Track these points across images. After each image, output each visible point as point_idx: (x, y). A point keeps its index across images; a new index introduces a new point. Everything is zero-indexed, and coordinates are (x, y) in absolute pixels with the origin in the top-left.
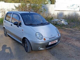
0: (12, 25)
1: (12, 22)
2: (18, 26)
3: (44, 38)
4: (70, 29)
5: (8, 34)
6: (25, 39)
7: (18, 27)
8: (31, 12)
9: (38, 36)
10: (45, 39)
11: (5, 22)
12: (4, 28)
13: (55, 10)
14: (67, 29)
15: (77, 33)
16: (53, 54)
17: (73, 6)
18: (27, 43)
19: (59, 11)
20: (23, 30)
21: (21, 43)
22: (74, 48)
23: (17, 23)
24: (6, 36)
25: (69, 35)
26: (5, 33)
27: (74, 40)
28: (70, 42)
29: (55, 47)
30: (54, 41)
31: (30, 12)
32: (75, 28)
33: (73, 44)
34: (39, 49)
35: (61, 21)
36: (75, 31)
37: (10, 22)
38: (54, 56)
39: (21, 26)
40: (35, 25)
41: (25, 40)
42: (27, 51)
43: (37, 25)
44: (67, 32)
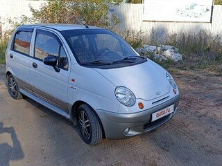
0: (35, 66)
1: (34, 58)
2: (57, 68)
3: (138, 101)
4: (191, 73)
5: (21, 90)
6: (83, 106)
7: (58, 71)
8: (90, 27)
9: (119, 95)
10: (141, 105)
11: (12, 57)
12: (9, 73)
13: (144, 21)
14: (182, 72)
15: (214, 85)
16: (165, 147)
17: (192, 7)
18: (91, 116)
19: (155, 21)
20: (73, 80)
21: (68, 117)
22: (218, 128)
23: (54, 60)
24: (15, 98)
25: (194, 89)
26: (13, 88)
27: (212, 104)
28: (203, 110)
29: (166, 127)
30: (165, 110)
31: (87, 27)
32: (205, 70)
33: (210, 115)
34: (127, 133)
35: (165, 50)
36: (205, 77)
37: (28, 56)
38: (168, 151)
39: (67, 70)
40: (109, 64)
41: (83, 109)
42: (88, 142)
43: (114, 65)
44: (187, 82)
